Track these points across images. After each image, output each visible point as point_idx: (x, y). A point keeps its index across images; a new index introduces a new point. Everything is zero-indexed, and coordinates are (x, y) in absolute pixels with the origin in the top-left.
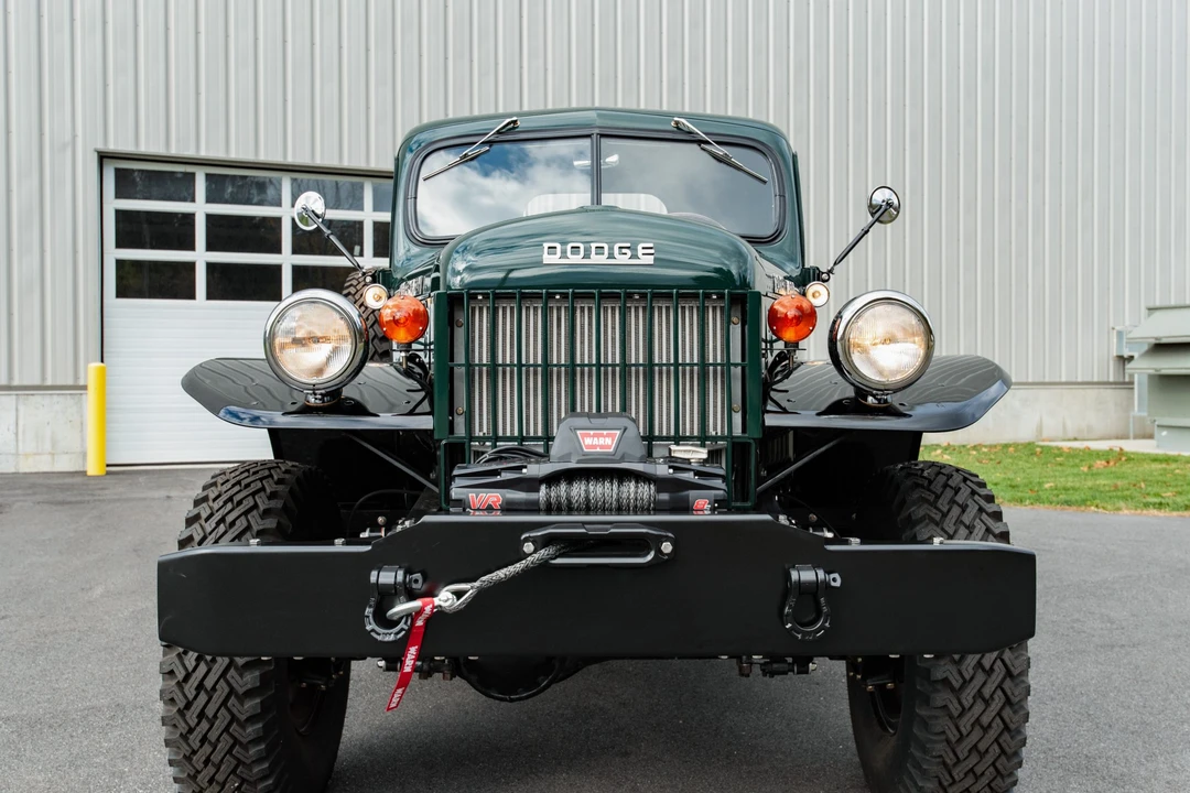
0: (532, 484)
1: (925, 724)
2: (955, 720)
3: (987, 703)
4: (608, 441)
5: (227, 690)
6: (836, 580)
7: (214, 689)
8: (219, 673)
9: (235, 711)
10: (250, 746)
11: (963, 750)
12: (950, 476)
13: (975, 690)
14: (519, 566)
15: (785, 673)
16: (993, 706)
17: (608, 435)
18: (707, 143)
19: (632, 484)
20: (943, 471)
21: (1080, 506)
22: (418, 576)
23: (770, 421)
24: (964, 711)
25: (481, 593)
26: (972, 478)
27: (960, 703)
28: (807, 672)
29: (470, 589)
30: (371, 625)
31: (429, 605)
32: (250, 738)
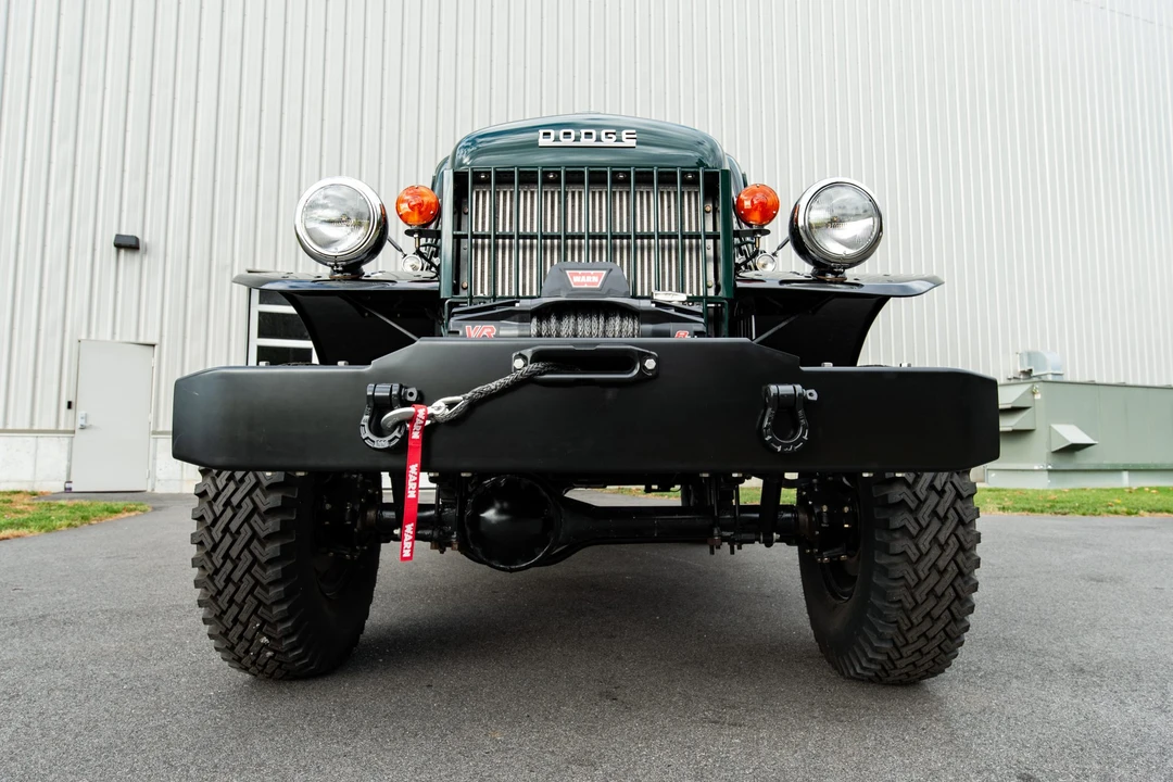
0: (524, 317)
1: (884, 572)
2: (914, 564)
3: (942, 548)
4: (595, 279)
5: (250, 533)
6: (813, 395)
7: (238, 532)
8: (243, 517)
9: (257, 553)
10: (271, 588)
11: (920, 594)
13: (931, 536)
14: (509, 379)
15: (752, 542)
16: (948, 551)
17: (594, 275)
19: (618, 319)
22: (412, 389)
24: (922, 556)
27: (918, 549)
29: (460, 400)
30: (366, 433)
31: (421, 413)
32: (270, 580)
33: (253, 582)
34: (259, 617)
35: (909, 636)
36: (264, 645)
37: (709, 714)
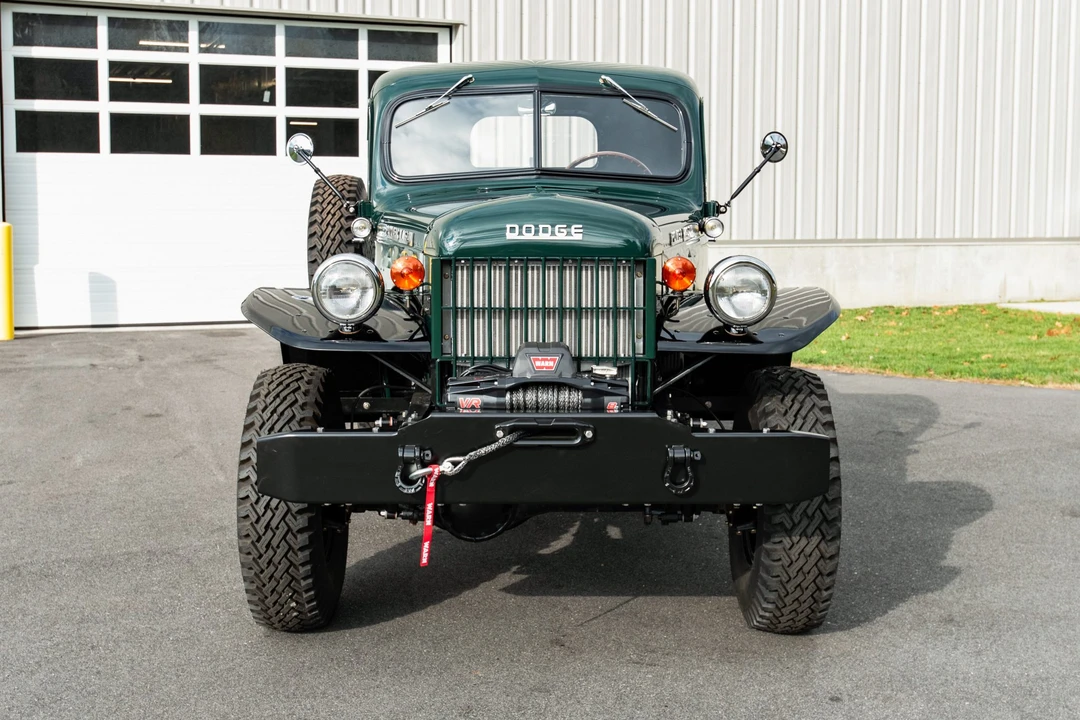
0: (501, 392)
1: (768, 553)
2: (787, 551)
4: (551, 364)
5: (286, 528)
6: (698, 456)
7: (277, 528)
8: (280, 518)
9: (291, 543)
10: (301, 568)
11: (793, 571)
12: (797, 380)
14: (493, 447)
15: (675, 521)
17: (551, 360)
18: (627, 97)
19: (567, 393)
20: (793, 376)
21: (1008, 379)
22: (429, 452)
23: (662, 346)
25: (470, 463)
26: (813, 381)
28: (691, 520)
29: (463, 460)
30: (399, 483)
31: (436, 471)
32: (301, 562)
33: (289, 564)
34: (291, 588)
35: (786, 600)
36: (293, 608)
37: (634, 657)
